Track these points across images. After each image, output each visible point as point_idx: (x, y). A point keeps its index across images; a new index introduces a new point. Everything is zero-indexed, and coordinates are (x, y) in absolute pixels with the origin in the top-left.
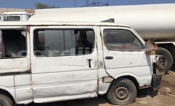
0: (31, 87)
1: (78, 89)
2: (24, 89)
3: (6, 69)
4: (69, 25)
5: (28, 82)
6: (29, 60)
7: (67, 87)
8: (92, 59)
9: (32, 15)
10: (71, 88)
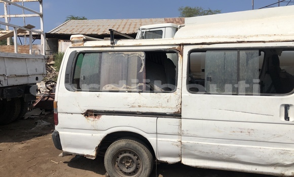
0: (179, 138)
1: (259, 156)
2: (169, 140)
3: (147, 107)
4: (248, 42)
5: (176, 130)
6: (179, 97)
7: (239, 148)
8: (291, 105)
9: (180, 27)
10: (245, 152)
